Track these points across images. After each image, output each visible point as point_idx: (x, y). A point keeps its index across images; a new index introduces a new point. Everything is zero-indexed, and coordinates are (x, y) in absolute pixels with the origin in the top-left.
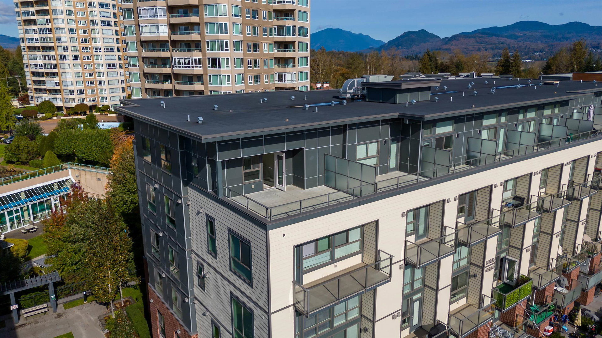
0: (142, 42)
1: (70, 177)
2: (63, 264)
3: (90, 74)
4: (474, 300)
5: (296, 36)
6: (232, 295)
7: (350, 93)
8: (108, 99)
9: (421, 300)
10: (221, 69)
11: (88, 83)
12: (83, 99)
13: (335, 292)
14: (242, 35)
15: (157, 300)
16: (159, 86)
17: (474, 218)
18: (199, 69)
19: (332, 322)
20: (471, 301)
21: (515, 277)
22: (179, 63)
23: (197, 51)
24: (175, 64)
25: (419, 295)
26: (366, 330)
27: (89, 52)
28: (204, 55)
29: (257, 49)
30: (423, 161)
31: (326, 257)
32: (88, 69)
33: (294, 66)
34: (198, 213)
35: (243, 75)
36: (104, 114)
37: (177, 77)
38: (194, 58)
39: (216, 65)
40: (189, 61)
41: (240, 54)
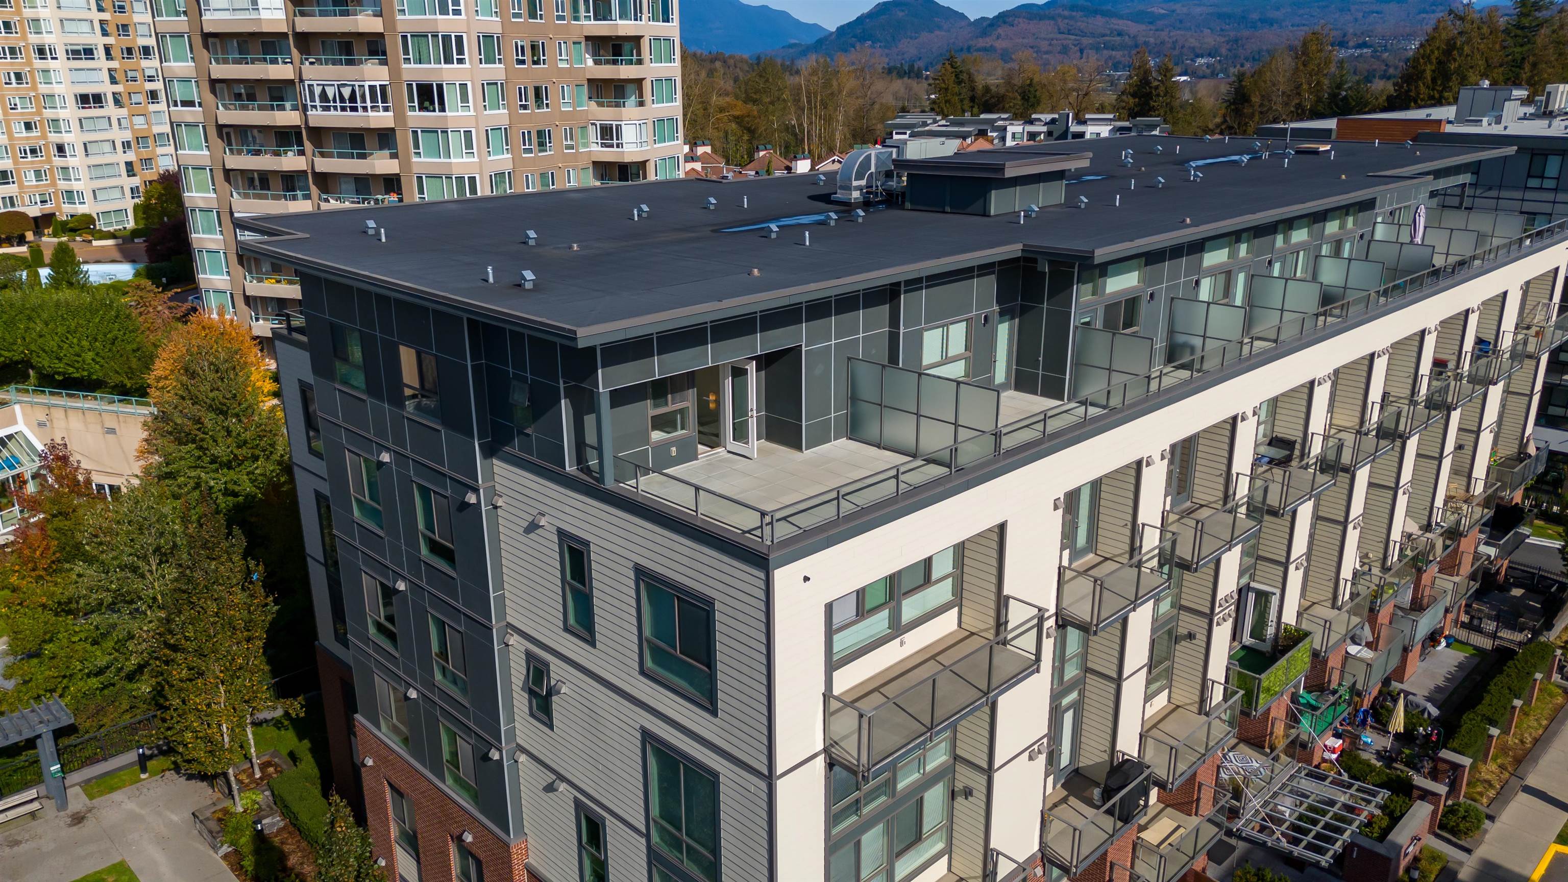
0: (207, 37)
1: (21, 426)
2: (64, 677)
3: (28, 126)
4: (1187, 694)
5: (643, 22)
6: (646, 735)
7: (860, 188)
8: (88, 196)
9: (1078, 707)
10: (448, 113)
11: (25, 151)
12: (11, 198)
13: (921, 708)
14: (498, 19)
15: (385, 756)
16: (265, 162)
17: (1190, 497)
18: (382, 113)
19: (891, 783)
20: (1178, 699)
21: (1270, 631)
22: (324, 96)
23: (372, 64)
24: (313, 100)
25: (1074, 695)
26: (968, 793)
27: (19, 60)
28: (395, 74)
29: (542, 58)
30: (1078, 364)
31: (879, 622)
32: (19, 110)
33: (641, 104)
34: (532, 527)
35: (506, 129)
36: (78, 238)
37: (319, 135)
38: (367, 84)
39: (433, 103)
40: (353, 92)
41: (496, 71)
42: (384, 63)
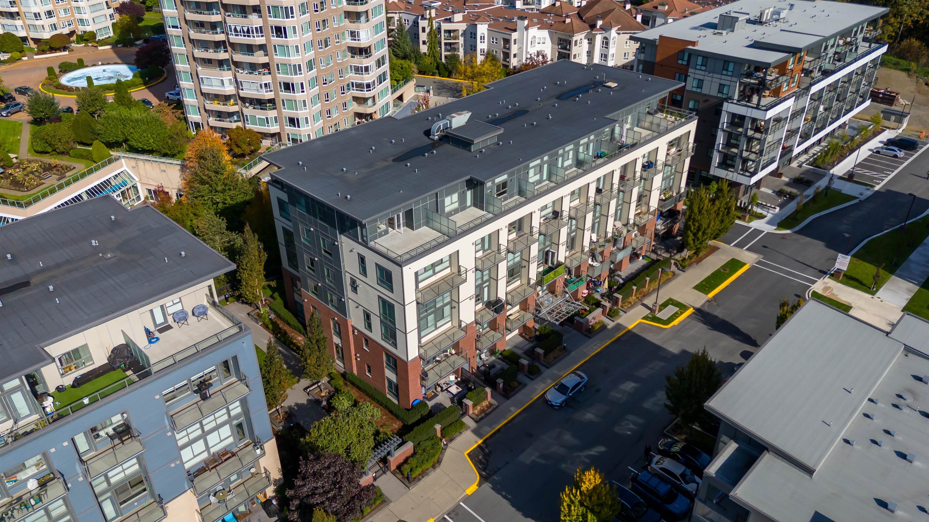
1: (125, 168)
4: (525, 281)
6: (379, 297)
8: (91, 21)
9: (489, 286)
10: (288, 39)
12: (54, 24)
13: (437, 291)
15: (310, 299)
16: (210, 54)
17: (523, 231)
18: (260, 38)
19: (435, 305)
20: (523, 283)
21: (555, 263)
23: (256, 17)
24: (231, 31)
25: (487, 283)
26: (455, 307)
28: (265, 22)
29: (325, 7)
30: (487, 203)
31: (431, 272)
33: (368, 21)
34: (351, 251)
35: (311, 41)
37: (234, 45)
38: (254, 27)
39: (281, 33)
41: (307, 17)
42: (260, 17)
